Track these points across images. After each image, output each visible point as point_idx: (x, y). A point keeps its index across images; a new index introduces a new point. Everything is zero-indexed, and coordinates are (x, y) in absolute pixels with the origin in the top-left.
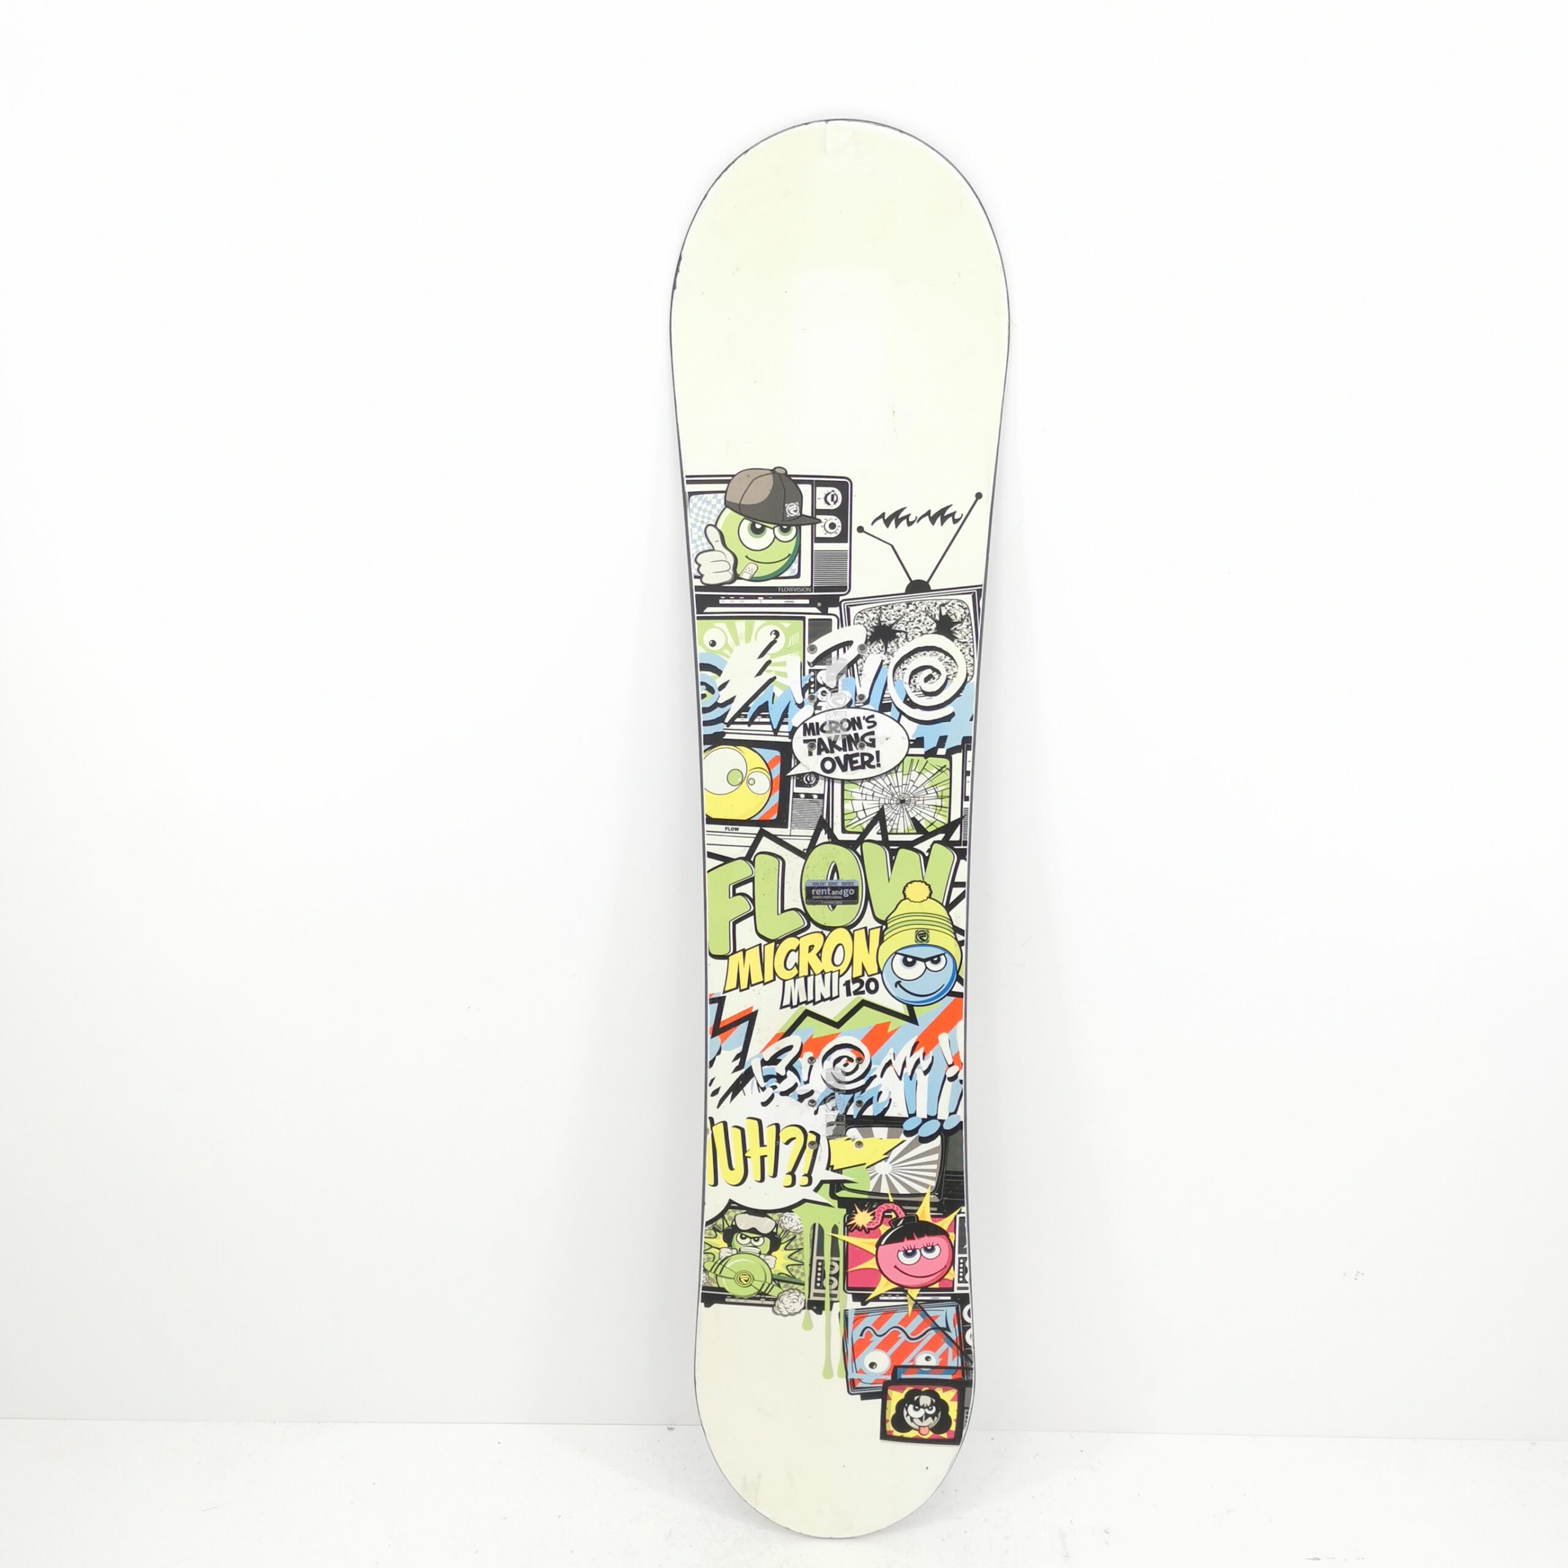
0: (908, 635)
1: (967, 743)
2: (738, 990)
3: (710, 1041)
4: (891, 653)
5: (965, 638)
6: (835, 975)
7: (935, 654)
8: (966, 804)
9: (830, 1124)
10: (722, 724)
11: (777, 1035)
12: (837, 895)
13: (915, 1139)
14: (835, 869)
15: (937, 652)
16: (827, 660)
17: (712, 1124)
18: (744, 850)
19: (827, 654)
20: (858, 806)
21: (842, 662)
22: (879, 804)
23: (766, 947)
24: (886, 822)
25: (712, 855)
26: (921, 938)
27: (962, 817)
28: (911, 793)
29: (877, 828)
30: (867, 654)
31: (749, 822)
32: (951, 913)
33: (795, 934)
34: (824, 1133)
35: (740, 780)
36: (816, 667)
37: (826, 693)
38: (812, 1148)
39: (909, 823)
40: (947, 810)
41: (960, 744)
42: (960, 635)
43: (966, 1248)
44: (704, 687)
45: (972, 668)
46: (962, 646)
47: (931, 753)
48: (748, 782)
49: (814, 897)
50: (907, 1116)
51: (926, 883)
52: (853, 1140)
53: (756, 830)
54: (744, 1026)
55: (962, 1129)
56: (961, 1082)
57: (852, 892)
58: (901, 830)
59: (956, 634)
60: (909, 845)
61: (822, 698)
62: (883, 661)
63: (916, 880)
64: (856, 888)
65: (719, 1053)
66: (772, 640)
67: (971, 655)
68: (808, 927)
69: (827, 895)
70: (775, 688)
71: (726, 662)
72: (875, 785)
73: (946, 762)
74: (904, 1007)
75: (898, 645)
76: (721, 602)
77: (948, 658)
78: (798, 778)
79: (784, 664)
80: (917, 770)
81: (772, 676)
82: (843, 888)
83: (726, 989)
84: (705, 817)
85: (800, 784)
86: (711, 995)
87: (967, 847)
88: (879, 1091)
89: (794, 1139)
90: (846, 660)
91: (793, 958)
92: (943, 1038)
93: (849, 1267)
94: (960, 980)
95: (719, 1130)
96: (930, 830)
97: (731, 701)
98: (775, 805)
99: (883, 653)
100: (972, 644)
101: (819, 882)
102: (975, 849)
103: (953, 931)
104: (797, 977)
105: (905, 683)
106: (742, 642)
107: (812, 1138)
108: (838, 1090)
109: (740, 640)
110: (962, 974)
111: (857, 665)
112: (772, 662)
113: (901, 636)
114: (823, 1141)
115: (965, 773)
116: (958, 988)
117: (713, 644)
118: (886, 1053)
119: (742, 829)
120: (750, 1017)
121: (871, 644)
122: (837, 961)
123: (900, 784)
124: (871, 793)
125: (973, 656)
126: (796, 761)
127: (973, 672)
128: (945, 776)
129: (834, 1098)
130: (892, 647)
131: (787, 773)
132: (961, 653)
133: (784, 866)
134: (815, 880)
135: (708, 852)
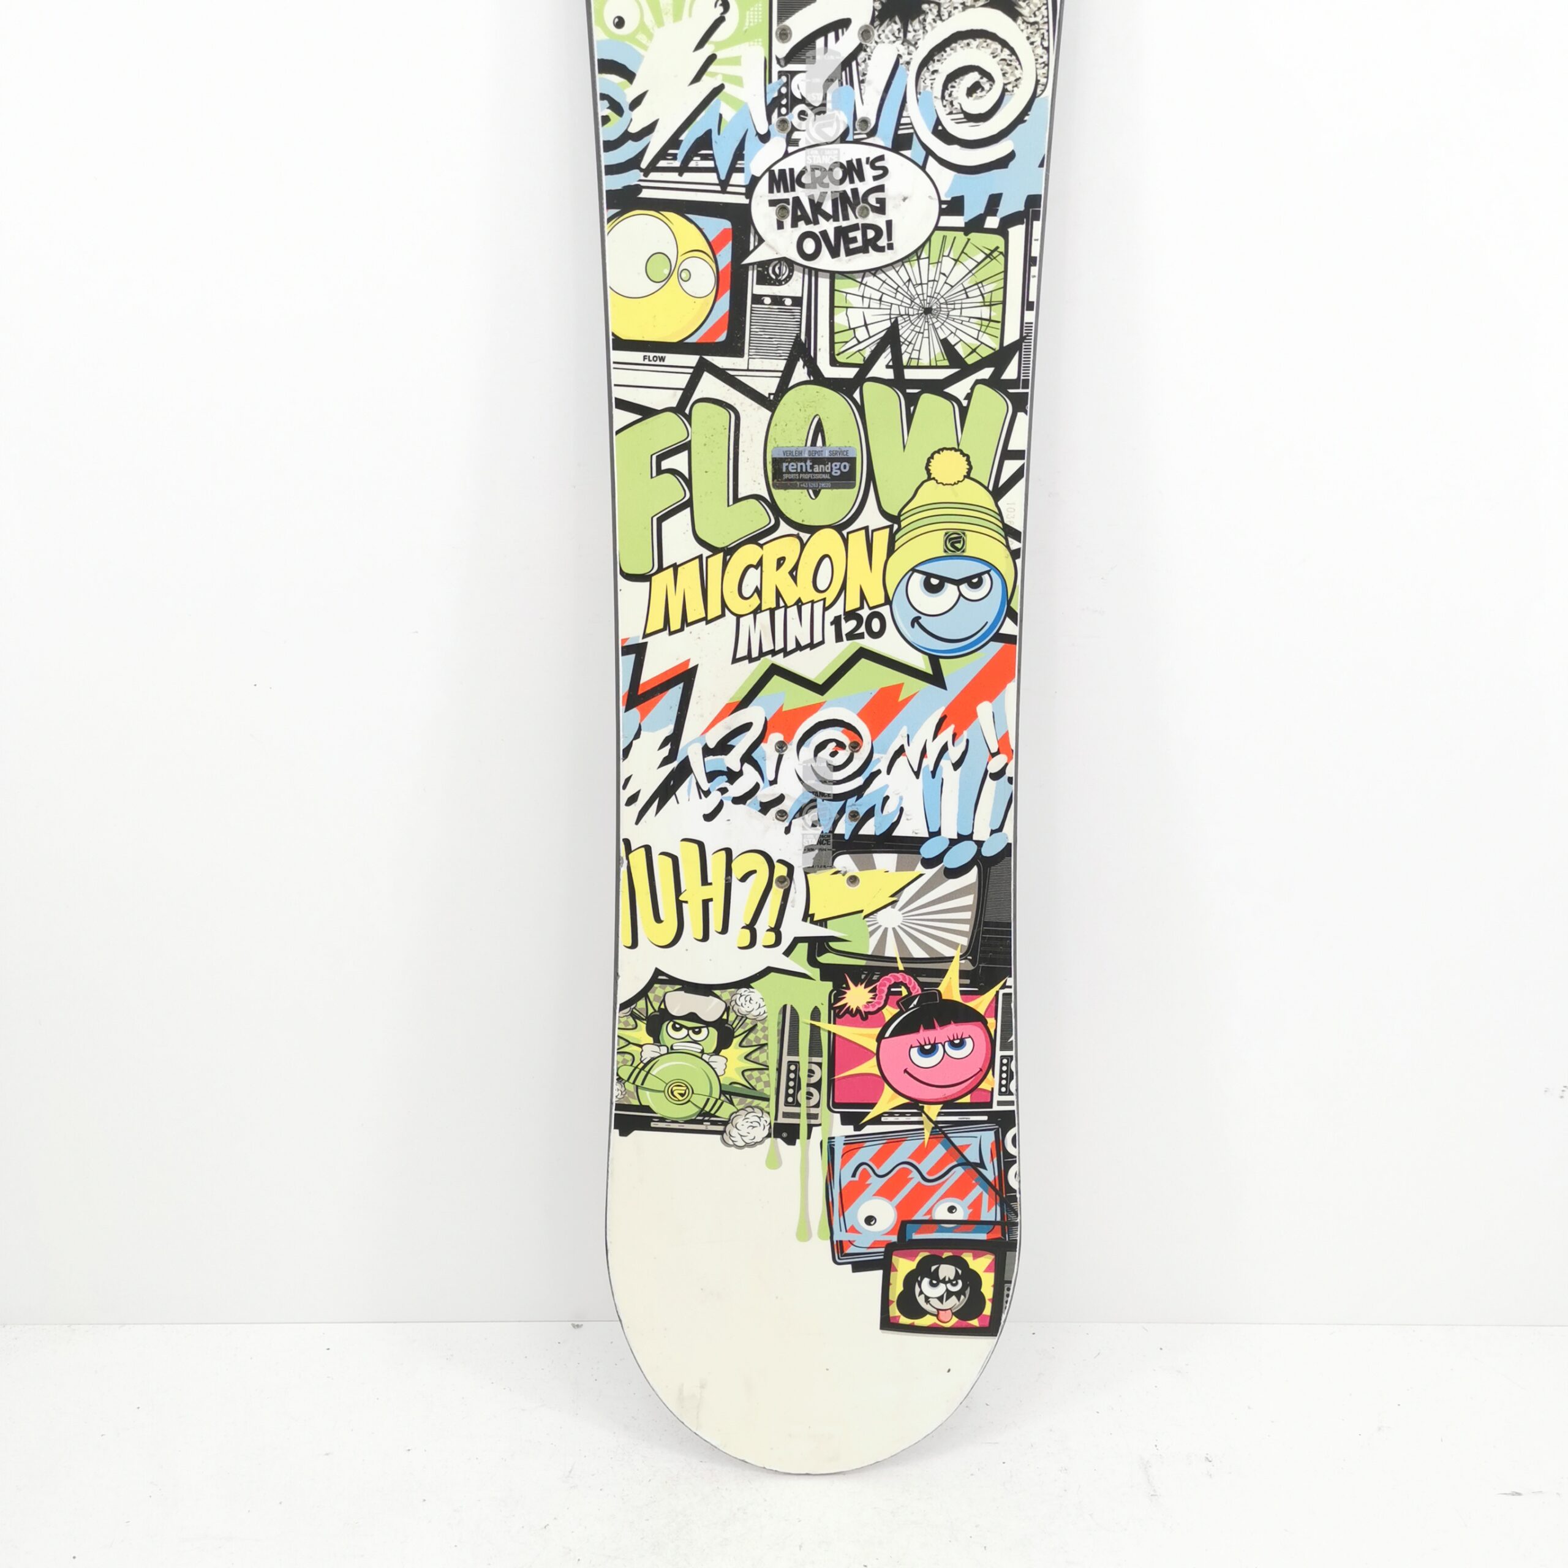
0: (942, 9)
1: (1033, 207)
2: (667, 631)
3: (623, 715)
4: (913, 43)
5: (1035, 15)
6: (818, 607)
7: (985, 45)
8: (1030, 316)
9: (808, 849)
10: (637, 171)
11: (728, 705)
12: (822, 473)
13: (940, 869)
14: (819, 428)
15: (989, 41)
16: (808, 54)
17: (629, 850)
18: (675, 395)
19: (808, 42)
20: (856, 319)
21: (832, 57)
22: (890, 314)
23: (709, 560)
24: (901, 346)
25: (623, 405)
26: (952, 545)
27: (1022, 338)
28: (942, 297)
29: (886, 357)
30: (874, 44)
31: (680, 347)
32: (1000, 503)
33: (754, 539)
34: (799, 862)
35: (667, 272)
36: (791, 67)
37: (807, 115)
38: (782, 888)
39: (938, 349)
40: (999, 326)
41: (1022, 208)
42: (1028, 8)
43: (1012, 1042)
44: (606, 103)
45: (1045, 71)
46: (1030, 30)
47: (975, 225)
48: (679, 276)
49: (786, 476)
50: (926, 835)
51: (962, 453)
52: (844, 875)
53: (692, 360)
54: (676, 692)
55: (1011, 856)
56: (1010, 780)
57: (845, 467)
58: (925, 361)
59: (1021, 7)
60: (937, 388)
61: (800, 125)
62: (899, 56)
63: (948, 447)
64: (852, 461)
65: (637, 735)
66: (718, 16)
67: (1044, 48)
68: (776, 527)
69: (807, 472)
70: (721, 105)
71: (643, 56)
72: (884, 282)
73: (998, 241)
74: (924, 659)
75: (924, 28)
77: (1006, 52)
78: (760, 269)
79: (736, 61)
80: (952, 255)
81: (717, 84)
82: (832, 460)
83: (648, 631)
84: (611, 337)
85: (763, 279)
86: (624, 640)
87: (1028, 391)
88: (885, 796)
89: (754, 872)
90: (839, 54)
91: (753, 577)
92: (984, 709)
93: (836, 1073)
94: (1012, 615)
95: (638, 860)
96: (971, 360)
97: (650, 129)
98: (723, 317)
99: (901, 42)
100: (1046, 27)
101: (794, 449)
102: (1040, 395)
103: (1003, 533)
104: (758, 610)
105: (935, 97)
106: (668, 19)
107: (781, 871)
108: (822, 794)
109: (664, 17)
110: (1015, 605)
111: (858, 64)
112: (718, 57)
113: (930, 10)
114: (798, 875)
115: (1030, 261)
116: (1009, 628)
117: (620, 23)
118: (894, 736)
119: (671, 359)
120: (685, 677)
121: (881, 25)
122: (822, 584)
123: (925, 281)
124: (877, 295)
125: (1047, 49)
126: (757, 237)
127: (1047, 77)
128: (997, 266)
129: (815, 807)
130: (915, 31)
131: (743, 260)
132: (1027, 43)
133: (738, 422)
134: (787, 447)
135: (616, 399)
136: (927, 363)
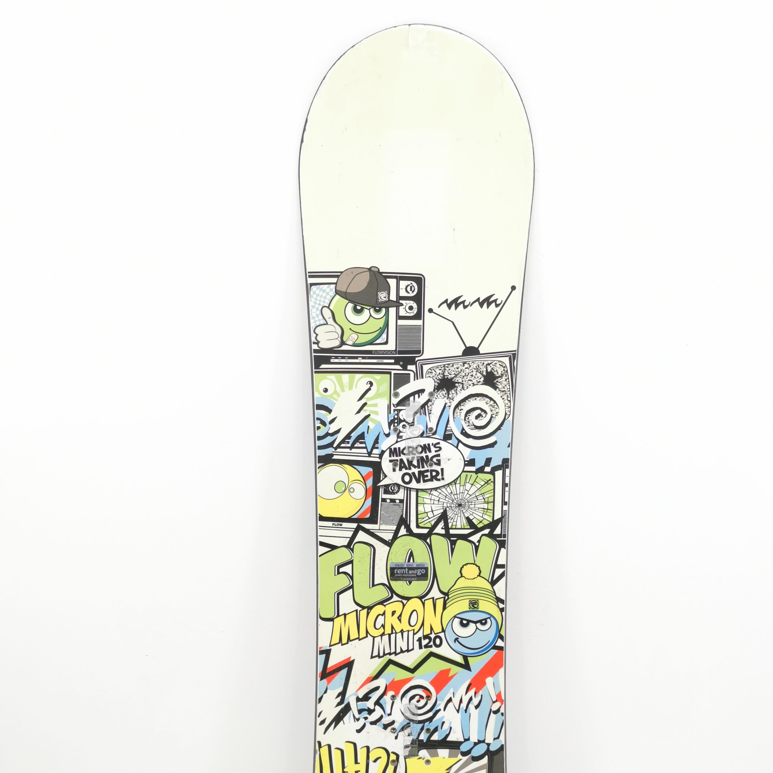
0: (464, 386)
1: (505, 464)
2: (340, 644)
3: (319, 682)
4: (452, 398)
5: (504, 388)
6: (411, 633)
7: (483, 399)
8: (505, 508)
9: (406, 747)
10: (332, 448)
11: (368, 678)
12: (413, 574)
13: (469, 758)
14: (411, 555)
16: (406, 403)
17: (320, 746)
18: (346, 540)
19: (407, 398)
20: (428, 508)
21: (417, 404)
22: (443, 507)
23: (361, 612)
24: (448, 520)
25: (323, 544)
26: (473, 606)
27: (502, 517)
28: (466, 499)
29: (441, 524)
30: (435, 399)
31: (349, 520)
32: (494, 587)
33: (382, 603)
34: (402, 753)
35: (344, 489)
36: (399, 408)
37: (406, 426)
38: (393, 765)
39: (465, 521)
40: (492, 511)
41: (501, 464)
42: (501, 386)
44: (319, 421)
45: (509, 409)
46: (502, 394)
47: (480, 470)
48: (349, 490)
49: (396, 575)
50: (463, 740)
51: (476, 565)
52: (423, 759)
53: (355, 525)
54: (344, 672)
55: (503, 750)
56: (502, 714)
57: (423, 571)
58: (459, 526)
59: (498, 385)
60: (465, 537)
61: (403, 430)
62: (446, 404)
63: (470, 563)
64: (426, 569)
65: (326, 692)
66: (368, 388)
67: (508, 401)
68: (391, 597)
69: (406, 574)
70: (369, 423)
71: (335, 404)
72: (440, 493)
73: (490, 477)
74: (461, 657)
75: (456, 393)
76: (332, 361)
77: (492, 402)
78: (385, 488)
79: (376, 405)
80: (470, 482)
81: (367, 414)
82: (417, 568)
83: (332, 644)
84: (318, 516)
85: (386, 492)
86: (320, 648)
87: (506, 539)
88: (443, 721)
89: (380, 758)
90: (420, 403)
91: (381, 620)
92: (489, 681)
94: (501, 637)
95: (324, 751)
96: (480, 526)
97: (338, 431)
98: (369, 507)
99: (446, 398)
100: (509, 392)
101: (400, 564)
102: (511, 540)
103: (496, 601)
104: (383, 635)
105: (462, 420)
106: (347, 389)
107: (393, 757)
108: (413, 721)
109: (345, 388)
110: (502, 633)
111: (428, 407)
112: (368, 404)
113: (459, 386)
114: (401, 759)
115: (505, 485)
116: (500, 643)
117: (326, 390)
118: (447, 692)
119: (345, 525)
120: (349, 665)
121: (438, 392)
122: (413, 622)
123: (458, 493)
124: (437, 499)
125: (510, 401)
126: (384, 475)
127: (510, 412)
128: (490, 487)
129: (409, 726)
130: (452, 394)
131: (377, 484)
132: (501, 398)
133: (374, 552)
134: (397, 563)
135: (320, 542)
136: (460, 527)
